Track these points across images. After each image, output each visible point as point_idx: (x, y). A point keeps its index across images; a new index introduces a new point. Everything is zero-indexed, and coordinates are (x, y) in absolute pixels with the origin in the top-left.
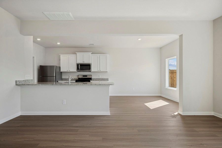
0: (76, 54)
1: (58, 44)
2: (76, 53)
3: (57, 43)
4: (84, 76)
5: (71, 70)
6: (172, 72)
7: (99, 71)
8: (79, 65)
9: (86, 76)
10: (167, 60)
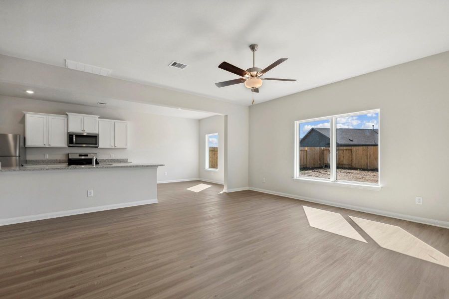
0: (67, 115)
1: (28, 93)
2: (67, 113)
3: (25, 91)
4: (80, 155)
5: (53, 145)
6: (214, 151)
7: (113, 147)
8: (74, 136)
9: (87, 155)
10: (207, 136)
